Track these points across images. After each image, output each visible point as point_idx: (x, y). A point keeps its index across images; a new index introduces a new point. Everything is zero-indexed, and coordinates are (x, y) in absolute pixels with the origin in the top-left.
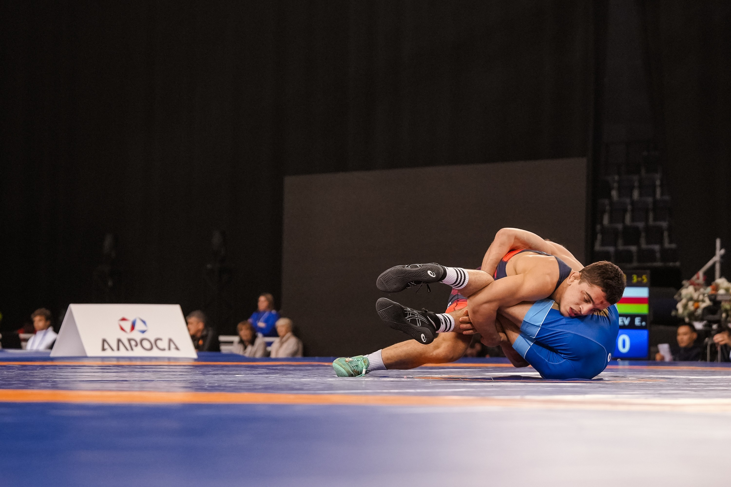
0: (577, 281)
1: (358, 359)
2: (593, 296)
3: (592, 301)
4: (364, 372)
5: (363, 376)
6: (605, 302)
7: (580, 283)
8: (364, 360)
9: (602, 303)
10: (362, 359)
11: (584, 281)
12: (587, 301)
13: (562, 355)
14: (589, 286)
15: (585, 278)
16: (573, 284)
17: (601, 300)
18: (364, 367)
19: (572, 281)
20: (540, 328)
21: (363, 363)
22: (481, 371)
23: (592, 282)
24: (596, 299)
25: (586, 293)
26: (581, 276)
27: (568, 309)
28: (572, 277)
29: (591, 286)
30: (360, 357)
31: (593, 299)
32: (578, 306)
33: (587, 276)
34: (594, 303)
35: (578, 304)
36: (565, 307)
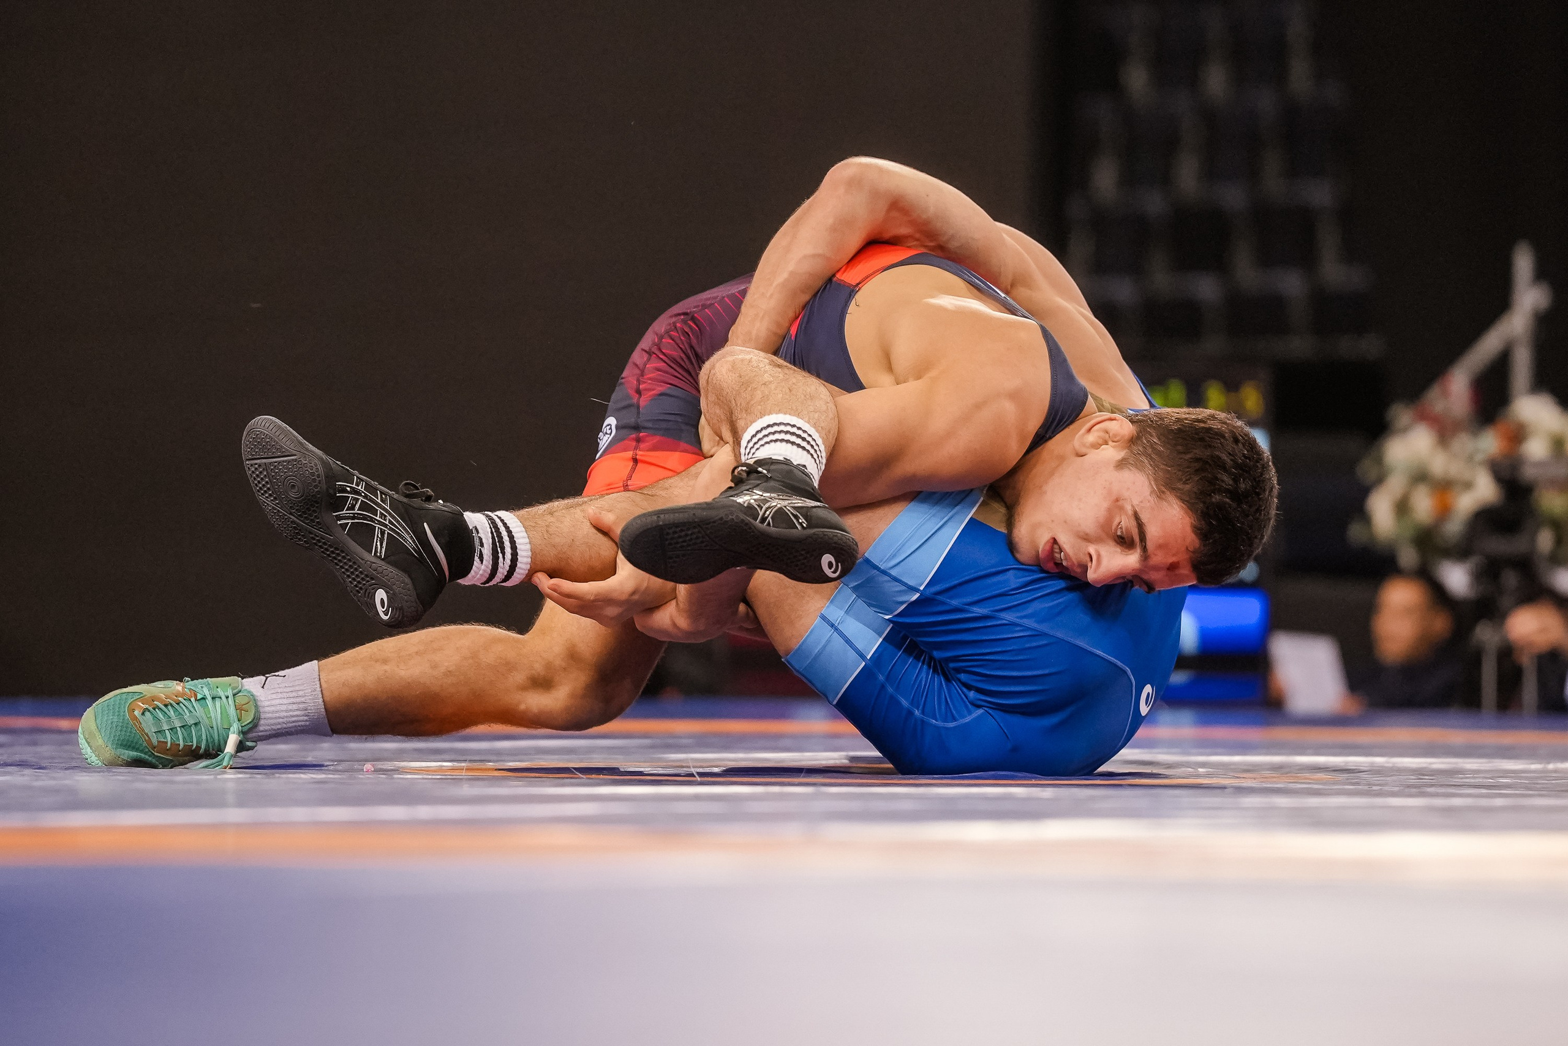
0: (1112, 453)
1: (214, 693)
2: (1153, 531)
3: (1144, 549)
4: (230, 747)
5: (225, 763)
6: (1185, 571)
7: (1121, 464)
8: (240, 699)
9: (1172, 567)
10: (230, 693)
11: (1139, 467)
12: (1124, 542)
13: (972, 694)
14: (1153, 492)
15: (1149, 457)
16: (1094, 456)
17: (1174, 559)
18: (235, 727)
19: (1096, 446)
20: (918, 595)
21: (232, 711)
22: (653, 747)
23: (1166, 485)
24: (1160, 547)
25: (1130, 512)
26: (1133, 441)
27: (1043, 541)
28: (1098, 430)
29: (1160, 495)
30: (224, 685)
31: (1150, 545)
32: (1084, 544)
33: (1159, 453)
34: (1145, 556)
35: (1087, 538)
36: (1035, 527)
